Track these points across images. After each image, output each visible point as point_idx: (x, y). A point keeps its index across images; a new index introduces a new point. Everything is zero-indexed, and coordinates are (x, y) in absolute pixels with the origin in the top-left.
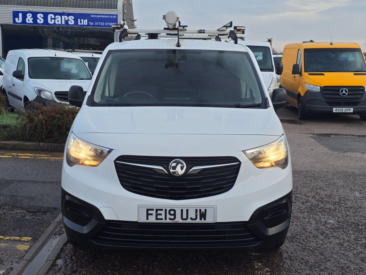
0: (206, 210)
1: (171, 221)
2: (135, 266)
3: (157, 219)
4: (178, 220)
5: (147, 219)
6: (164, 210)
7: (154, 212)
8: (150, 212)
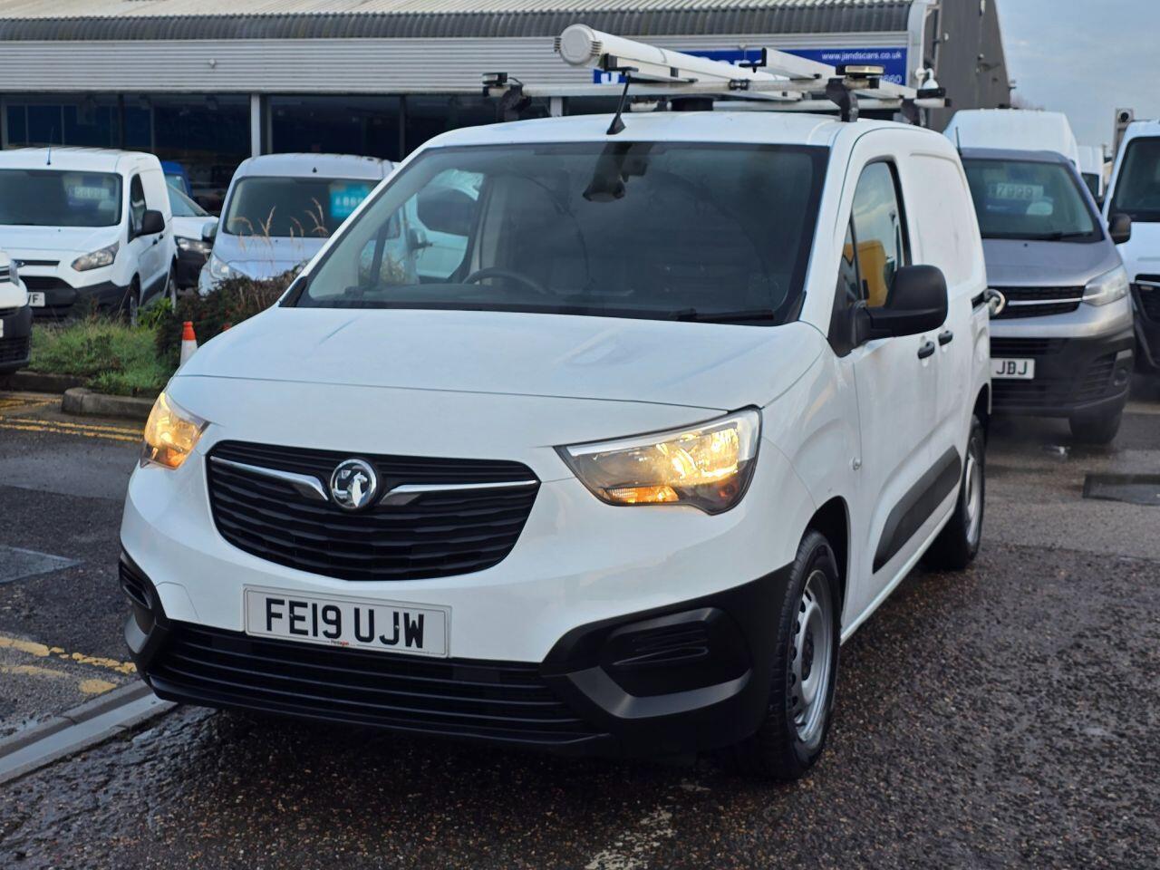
0: (421, 618)
1: (328, 642)
2: (307, 771)
3: (293, 630)
4: (348, 639)
5: (269, 628)
6: (310, 607)
7: (284, 610)
8: (275, 608)
